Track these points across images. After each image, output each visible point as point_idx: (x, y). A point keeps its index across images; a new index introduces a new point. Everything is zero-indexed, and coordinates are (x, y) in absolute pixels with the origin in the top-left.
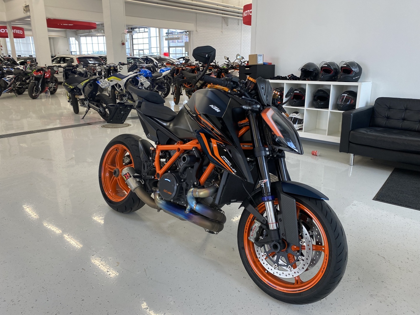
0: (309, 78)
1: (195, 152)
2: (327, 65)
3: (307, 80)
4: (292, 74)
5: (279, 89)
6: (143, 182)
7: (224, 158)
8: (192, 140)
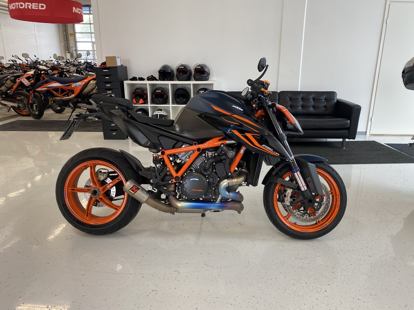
0: (169, 79)
1: (224, 148)
2: (183, 67)
3: (166, 81)
4: (152, 75)
5: (140, 89)
6: (155, 190)
7: (265, 146)
8: (211, 139)
